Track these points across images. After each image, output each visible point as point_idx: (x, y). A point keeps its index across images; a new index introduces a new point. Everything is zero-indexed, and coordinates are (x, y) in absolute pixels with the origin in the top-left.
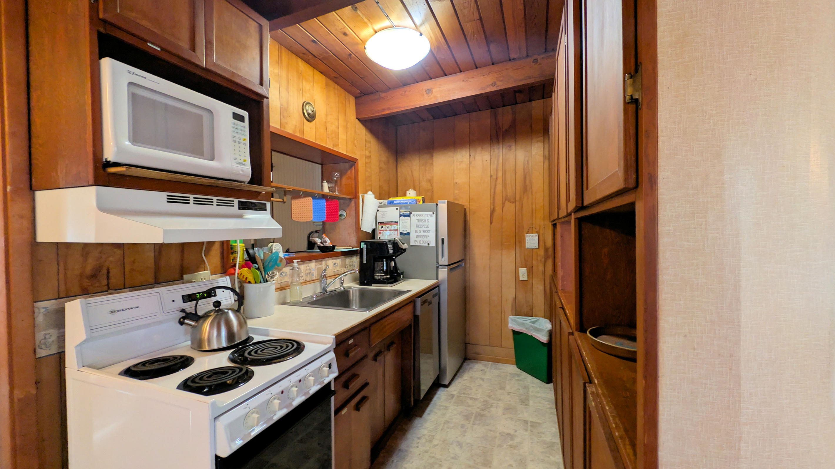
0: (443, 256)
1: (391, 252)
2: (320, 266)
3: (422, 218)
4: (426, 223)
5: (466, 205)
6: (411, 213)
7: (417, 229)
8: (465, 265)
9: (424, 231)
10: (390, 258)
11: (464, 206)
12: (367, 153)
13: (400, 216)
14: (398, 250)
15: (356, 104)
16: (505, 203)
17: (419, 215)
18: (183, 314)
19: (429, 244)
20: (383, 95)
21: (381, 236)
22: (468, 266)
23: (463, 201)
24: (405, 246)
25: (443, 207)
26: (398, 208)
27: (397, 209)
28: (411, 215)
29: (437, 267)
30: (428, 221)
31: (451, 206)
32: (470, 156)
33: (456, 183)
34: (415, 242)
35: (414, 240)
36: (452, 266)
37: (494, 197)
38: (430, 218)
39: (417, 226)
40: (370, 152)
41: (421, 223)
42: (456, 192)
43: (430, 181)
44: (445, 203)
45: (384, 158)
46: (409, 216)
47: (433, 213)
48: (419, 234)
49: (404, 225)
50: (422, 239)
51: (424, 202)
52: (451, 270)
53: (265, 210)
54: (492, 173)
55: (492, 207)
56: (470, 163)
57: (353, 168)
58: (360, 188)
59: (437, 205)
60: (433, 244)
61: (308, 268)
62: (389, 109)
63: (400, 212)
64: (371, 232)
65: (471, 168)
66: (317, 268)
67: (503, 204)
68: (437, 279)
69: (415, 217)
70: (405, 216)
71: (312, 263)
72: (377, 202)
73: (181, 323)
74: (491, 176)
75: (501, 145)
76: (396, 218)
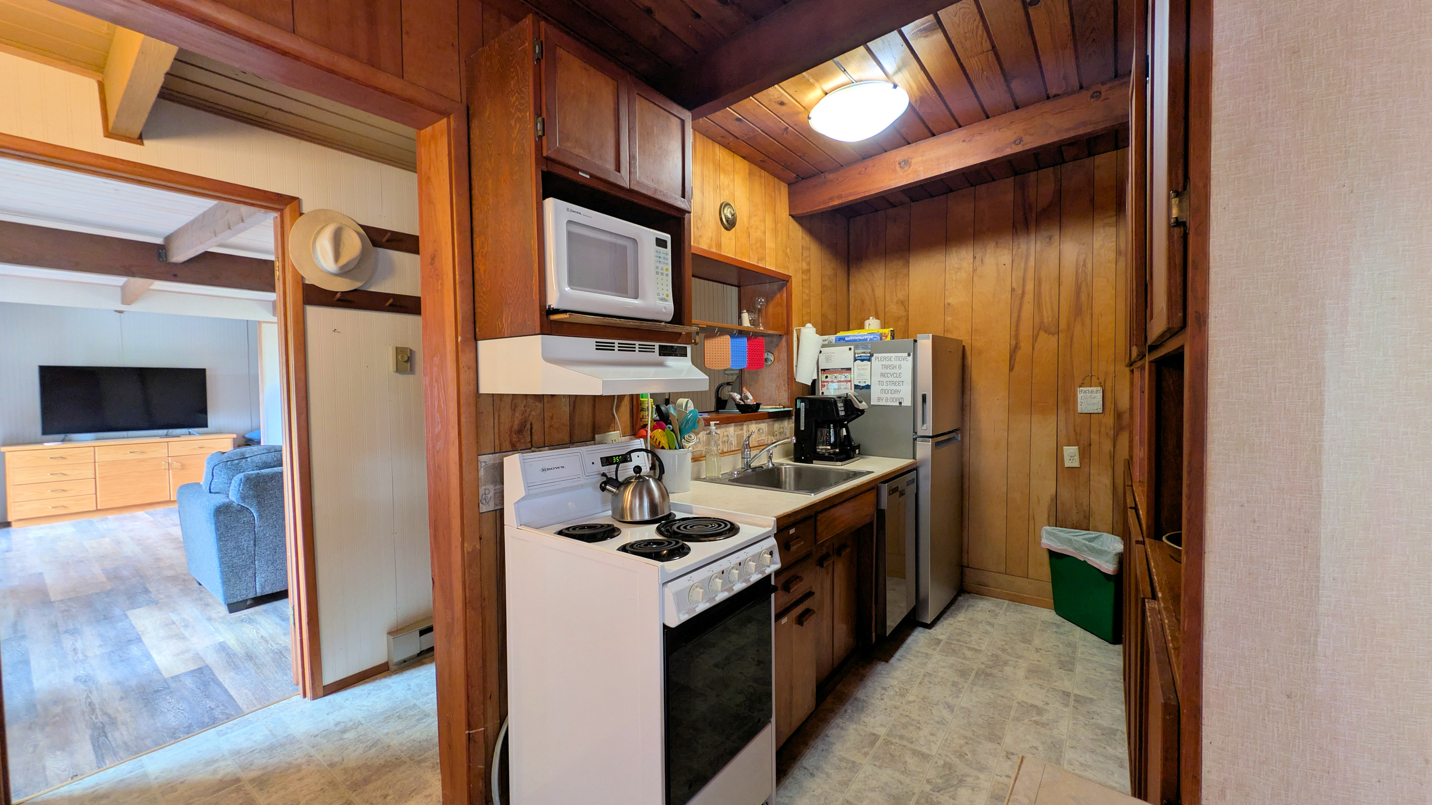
0: (923, 422)
1: (842, 413)
2: (740, 432)
3: (890, 363)
4: (897, 371)
5: (965, 338)
6: (872, 355)
7: (882, 379)
8: (962, 437)
9: (894, 383)
10: (840, 423)
11: (961, 341)
12: (805, 266)
13: (855, 360)
14: (853, 411)
15: (789, 194)
16: (1038, 335)
17: (885, 358)
18: (605, 479)
19: (900, 403)
20: (831, 176)
21: (824, 390)
22: (967, 440)
23: (960, 333)
24: (863, 406)
25: (925, 345)
26: (852, 347)
27: (850, 349)
28: (873, 358)
29: (915, 439)
30: (900, 367)
31: (938, 344)
32: (975, 258)
33: (949, 304)
34: (879, 399)
35: (878, 397)
36: (940, 439)
37: (1017, 325)
38: (903, 363)
39: (883, 375)
40: (809, 264)
41: (888, 371)
42: (949, 319)
43: (904, 304)
44: (928, 338)
45: (829, 271)
46: (869, 360)
47: (909, 355)
48: (884, 387)
49: (861, 373)
50: (889, 396)
51: (893, 337)
52: (937, 445)
53: (686, 355)
54: (1015, 285)
55: (1014, 342)
56: (974, 270)
57: (785, 289)
58: (795, 319)
59: (915, 341)
60: (907, 402)
61: (725, 433)
62: (840, 197)
63: (855, 354)
64: (810, 384)
65: (975, 278)
66: (737, 435)
67: (1035, 338)
68: (914, 458)
69: (879, 361)
70: (862, 360)
71: (730, 426)
72: (820, 339)
73: (603, 489)
74: (1013, 290)
75: (1033, 236)
76: (849, 363)
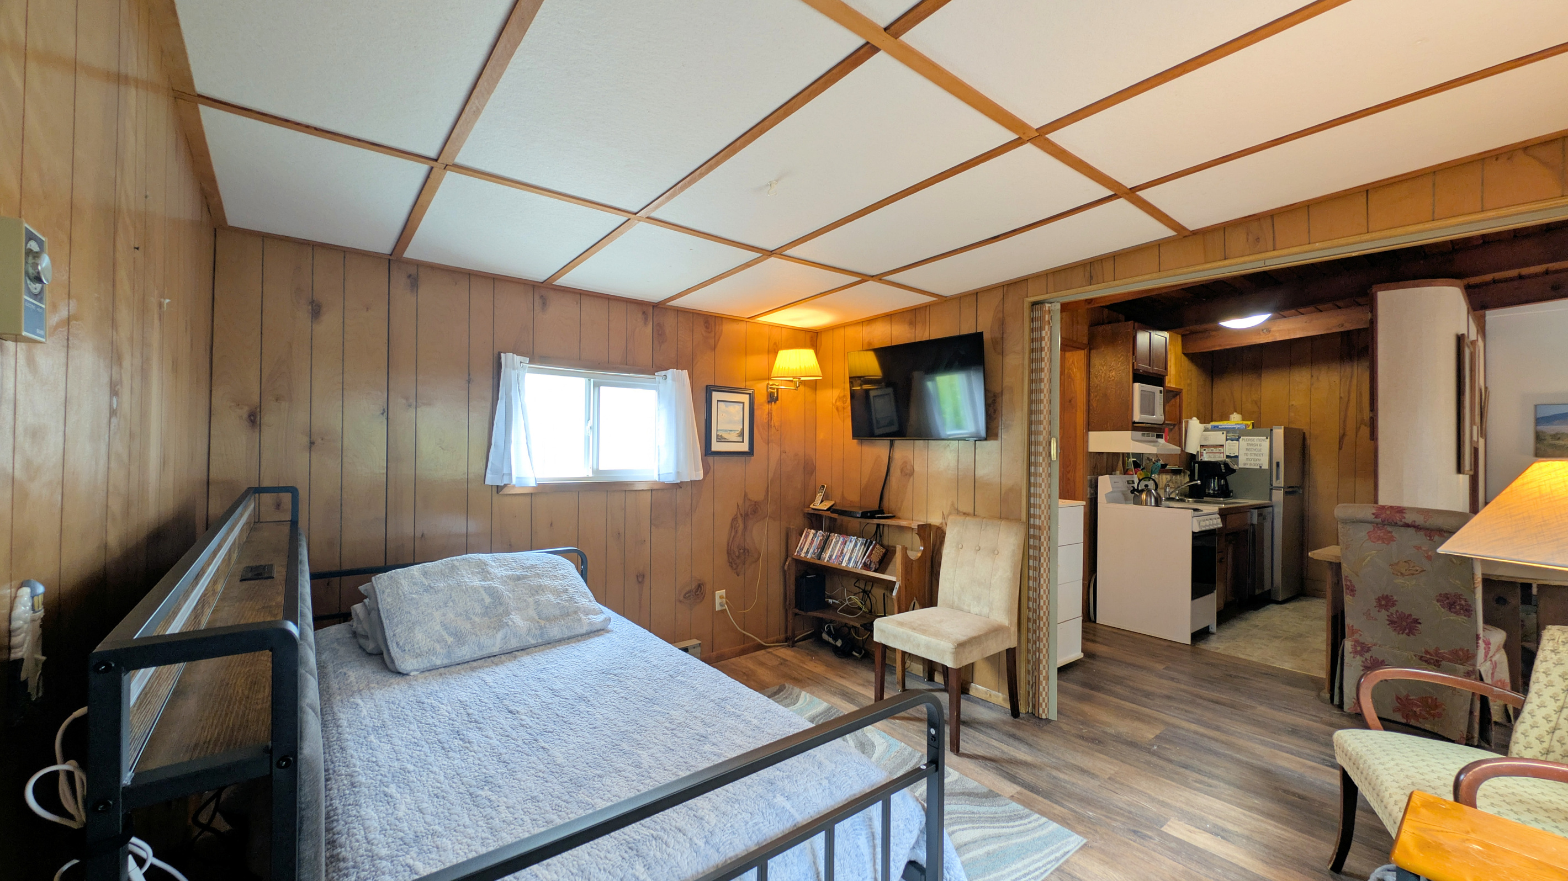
0: (1278, 478)
1: (1224, 471)
3: (1253, 443)
4: (1258, 447)
5: (1305, 428)
6: (1239, 438)
7: (1247, 452)
8: (1303, 492)
9: (1256, 455)
10: (1222, 476)
11: (1302, 430)
12: (1189, 381)
13: (1227, 440)
14: (1231, 471)
15: (1182, 341)
16: (1360, 427)
17: (1249, 440)
19: (1261, 467)
20: (1214, 333)
21: (1202, 458)
22: (1306, 494)
23: (1301, 424)
24: (1235, 467)
25: (1279, 433)
26: (1225, 432)
27: (1223, 433)
28: (1240, 440)
29: (1271, 489)
30: (1260, 445)
31: (1288, 433)
32: (1312, 376)
33: (1292, 405)
34: (1245, 464)
35: (1243, 462)
36: (1290, 491)
37: (1344, 421)
38: (1263, 443)
39: (1248, 450)
40: (1191, 380)
41: (1252, 447)
42: (1292, 414)
43: (1257, 403)
44: (1281, 428)
46: (1238, 440)
47: (1267, 438)
48: (1249, 457)
49: (1232, 448)
50: (1252, 462)
51: (1253, 427)
52: (1286, 493)
53: (1163, 438)
54: (1342, 395)
55: (1342, 431)
56: (1312, 384)
57: (1178, 397)
58: (1184, 415)
59: (1272, 430)
60: (1266, 466)
62: (1220, 345)
63: (1227, 436)
64: (1197, 454)
65: (1313, 390)
67: (1358, 429)
68: (1271, 499)
69: (1244, 441)
70: (1232, 440)
72: (1202, 426)
74: (1341, 398)
75: (1355, 364)
76: (1222, 441)
